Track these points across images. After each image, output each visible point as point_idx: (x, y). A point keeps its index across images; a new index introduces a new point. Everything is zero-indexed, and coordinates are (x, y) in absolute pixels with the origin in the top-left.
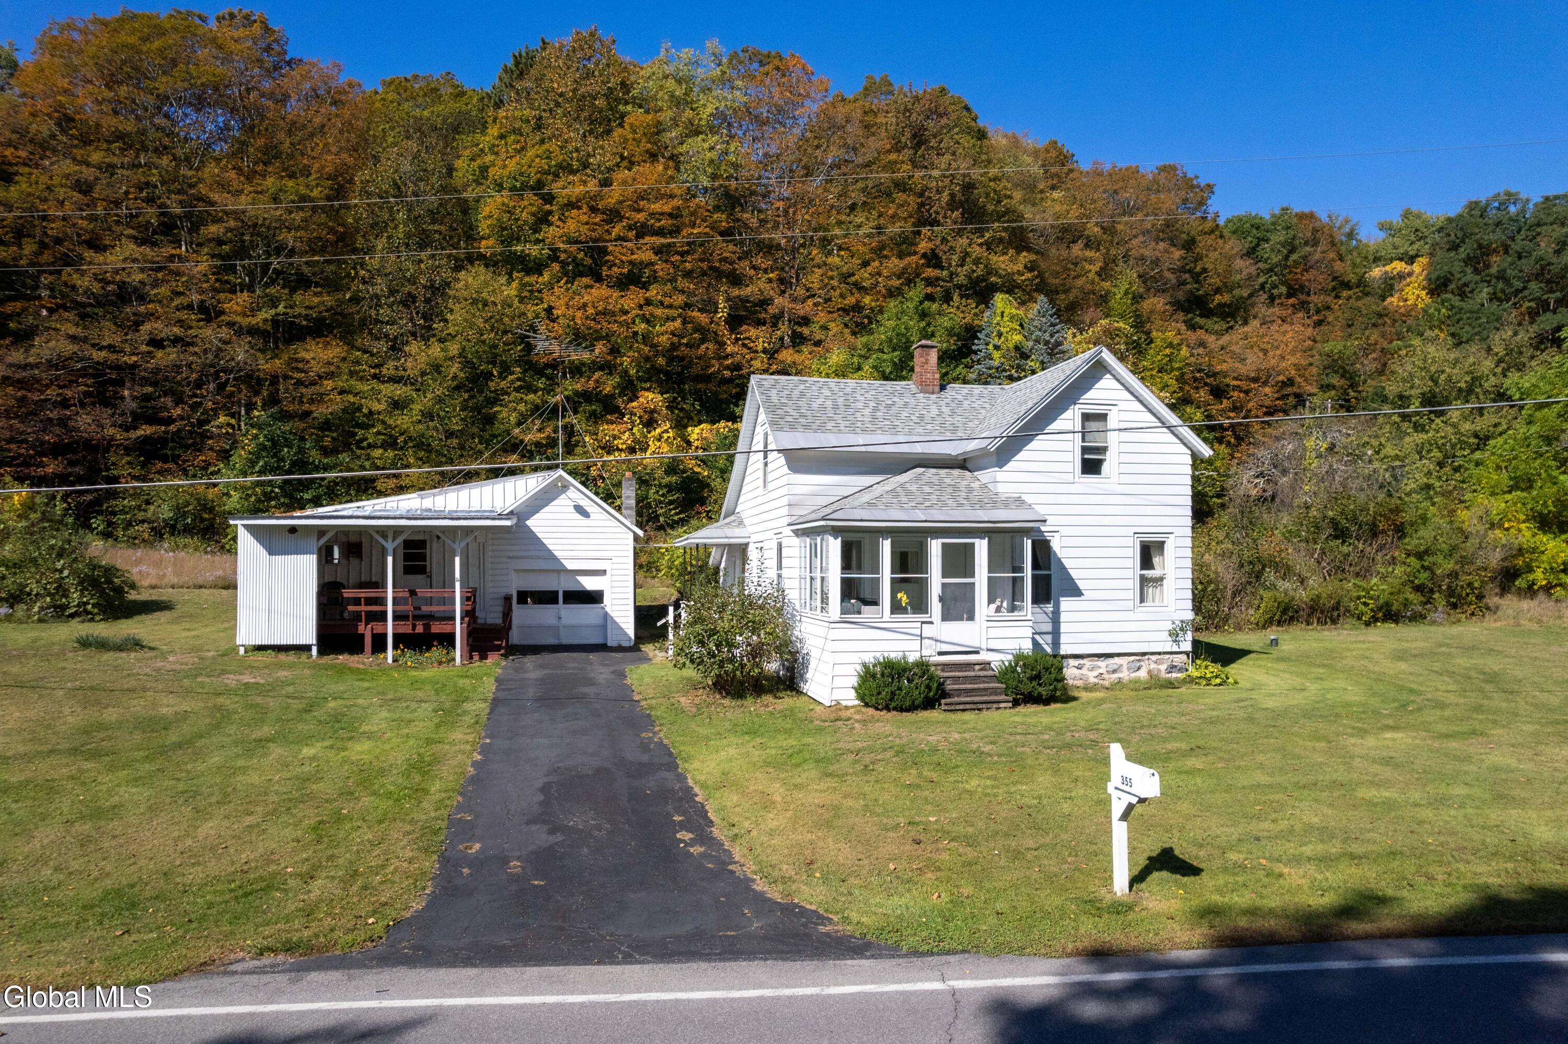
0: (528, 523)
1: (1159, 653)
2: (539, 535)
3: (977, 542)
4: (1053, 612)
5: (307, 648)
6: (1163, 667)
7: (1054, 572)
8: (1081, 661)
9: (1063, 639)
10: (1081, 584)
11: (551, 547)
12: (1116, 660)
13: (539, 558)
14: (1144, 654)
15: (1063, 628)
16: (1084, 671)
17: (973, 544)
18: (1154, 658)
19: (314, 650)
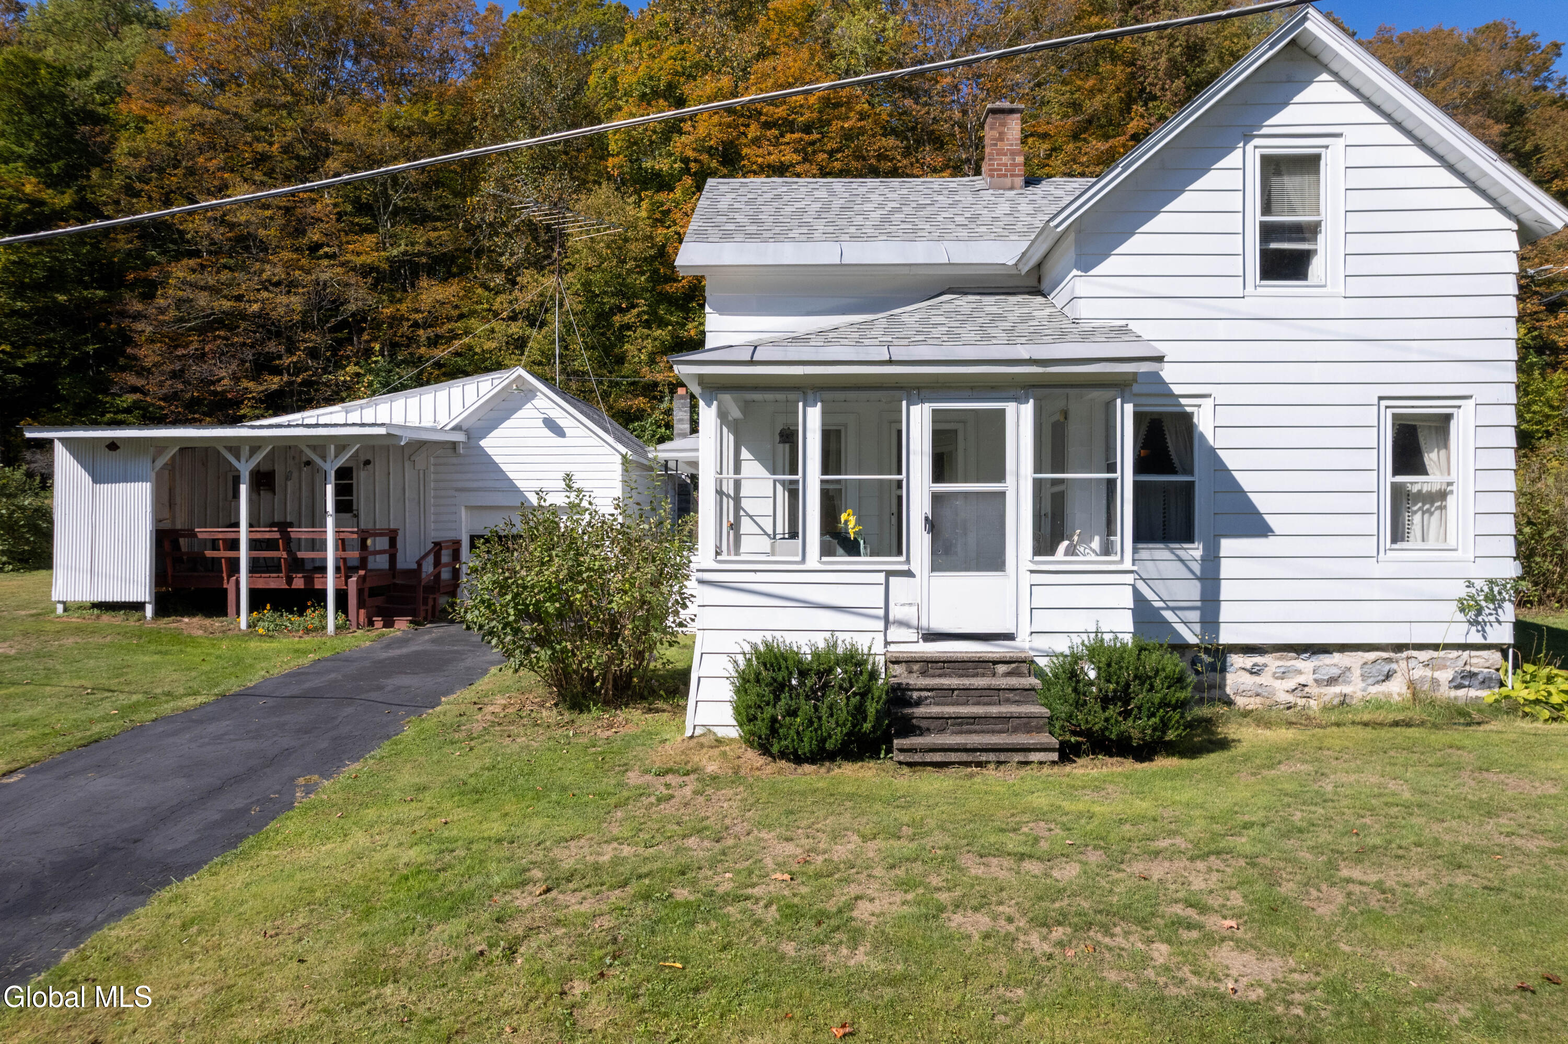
0: (483, 443)
1: (1436, 647)
2: (497, 459)
3: (1010, 408)
4: (1204, 559)
5: (138, 607)
6: (1444, 676)
7: (1200, 477)
8: (1258, 659)
9: (1226, 612)
10: (1261, 503)
11: (511, 476)
12: (1337, 657)
13: (496, 490)
14: (1399, 648)
15: (1227, 590)
16: (1265, 679)
17: (1002, 412)
18: (1424, 655)
19: (149, 610)
